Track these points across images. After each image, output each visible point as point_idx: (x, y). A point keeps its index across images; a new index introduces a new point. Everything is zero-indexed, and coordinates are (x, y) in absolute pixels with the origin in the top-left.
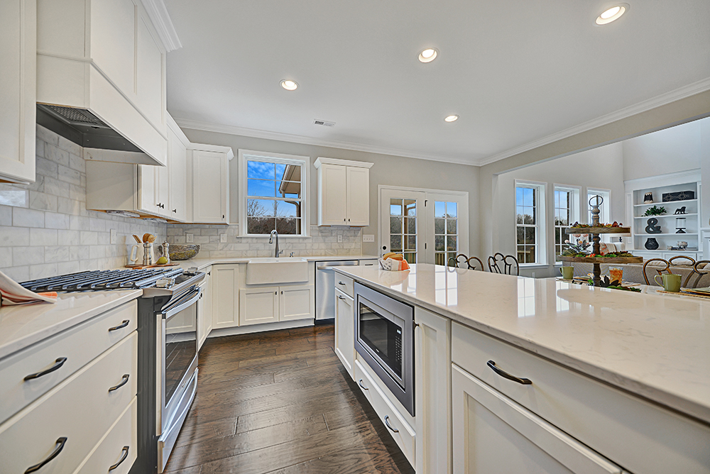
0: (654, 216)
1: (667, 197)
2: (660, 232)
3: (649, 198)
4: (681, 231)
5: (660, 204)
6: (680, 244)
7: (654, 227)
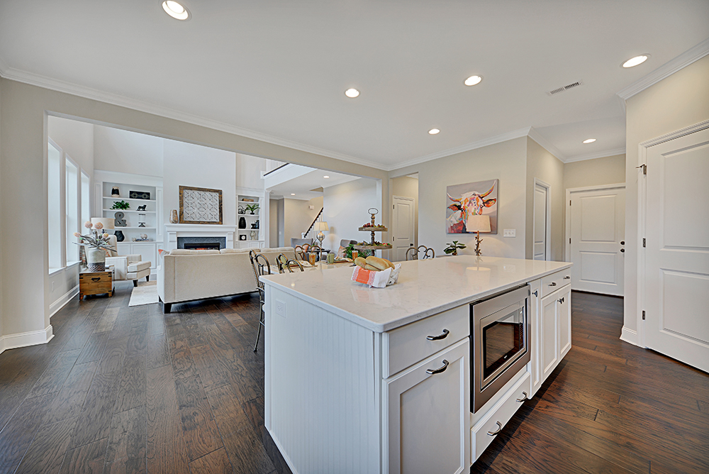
0: (121, 210)
1: (134, 195)
2: (126, 225)
3: (115, 192)
4: (142, 225)
5: (127, 199)
6: (143, 236)
7: (120, 220)
